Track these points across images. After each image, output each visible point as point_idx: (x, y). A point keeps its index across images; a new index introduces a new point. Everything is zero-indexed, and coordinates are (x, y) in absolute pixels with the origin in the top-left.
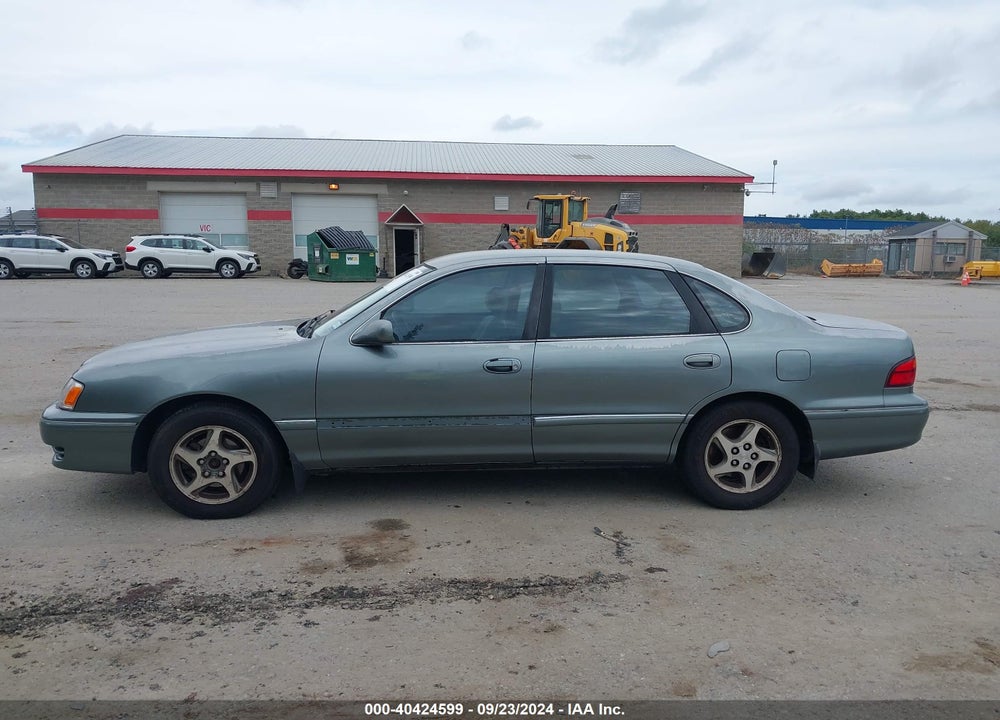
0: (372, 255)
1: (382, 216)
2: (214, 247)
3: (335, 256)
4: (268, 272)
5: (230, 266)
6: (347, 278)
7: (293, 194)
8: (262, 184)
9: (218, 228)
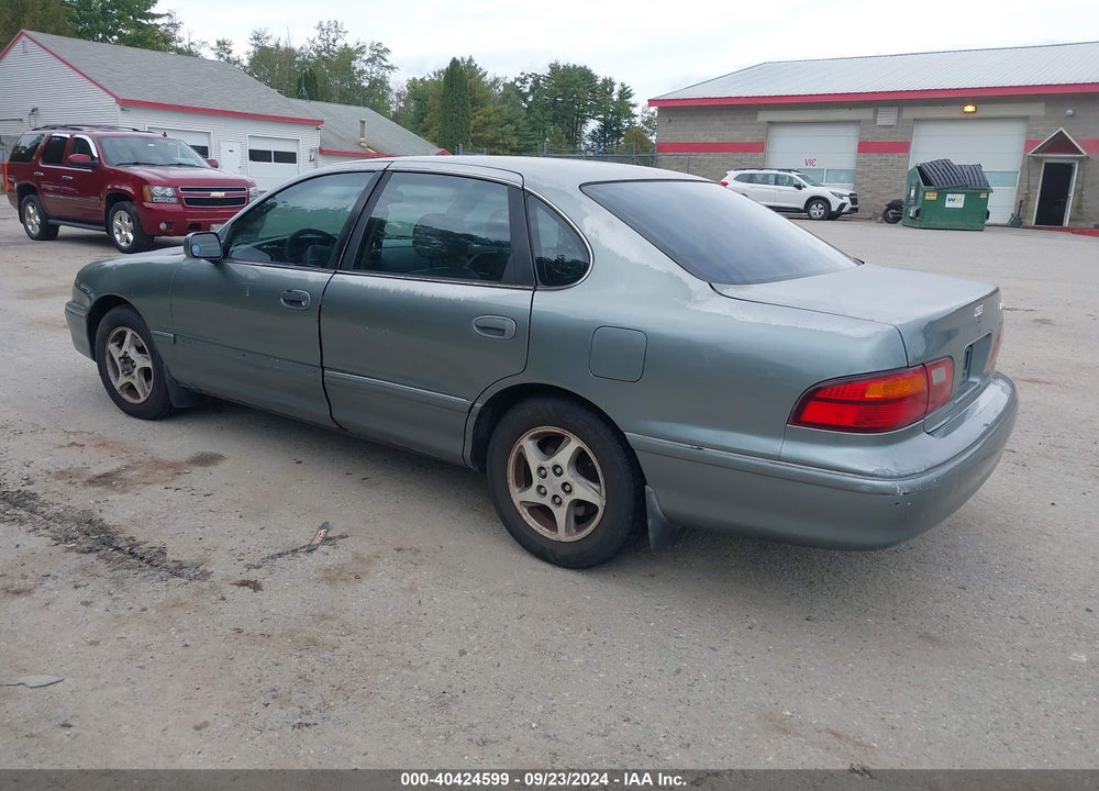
0: (983, 196)
1: (1029, 144)
2: (806, 184)
3: (931, 196)
4: (869, 215)
5: (820, 206)
6: (943, 225)
7: (916, 120)
8: (880, 109)
9: (823, 163)
